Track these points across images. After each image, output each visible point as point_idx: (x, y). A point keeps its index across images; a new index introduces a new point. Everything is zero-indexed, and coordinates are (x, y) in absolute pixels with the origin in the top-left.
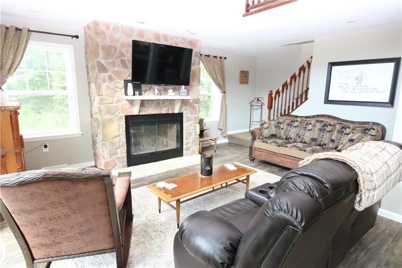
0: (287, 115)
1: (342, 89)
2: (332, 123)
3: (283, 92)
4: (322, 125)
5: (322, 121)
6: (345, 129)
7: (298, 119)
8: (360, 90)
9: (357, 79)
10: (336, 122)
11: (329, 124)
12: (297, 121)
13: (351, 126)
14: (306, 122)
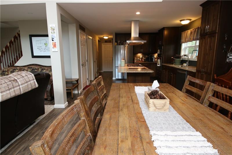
0: (12, 66)
1: (39, 50)
2: (37, 68)
3: (7, 52)
4: (31, 70)
5: (31, 68)
6: (43, 70)
7: (18, 68)
8: (48, 50)
9: (45, 44)
10: (39, 67)
11: (35, 69)
12: (17, 69)
13: (46, 68)
14: (22, 69)
